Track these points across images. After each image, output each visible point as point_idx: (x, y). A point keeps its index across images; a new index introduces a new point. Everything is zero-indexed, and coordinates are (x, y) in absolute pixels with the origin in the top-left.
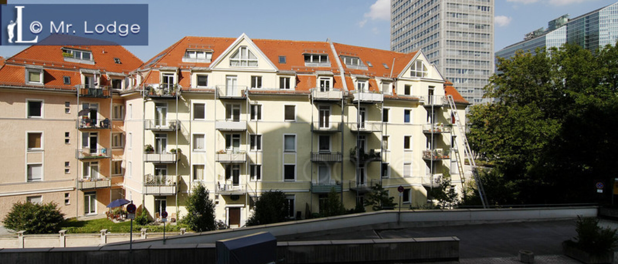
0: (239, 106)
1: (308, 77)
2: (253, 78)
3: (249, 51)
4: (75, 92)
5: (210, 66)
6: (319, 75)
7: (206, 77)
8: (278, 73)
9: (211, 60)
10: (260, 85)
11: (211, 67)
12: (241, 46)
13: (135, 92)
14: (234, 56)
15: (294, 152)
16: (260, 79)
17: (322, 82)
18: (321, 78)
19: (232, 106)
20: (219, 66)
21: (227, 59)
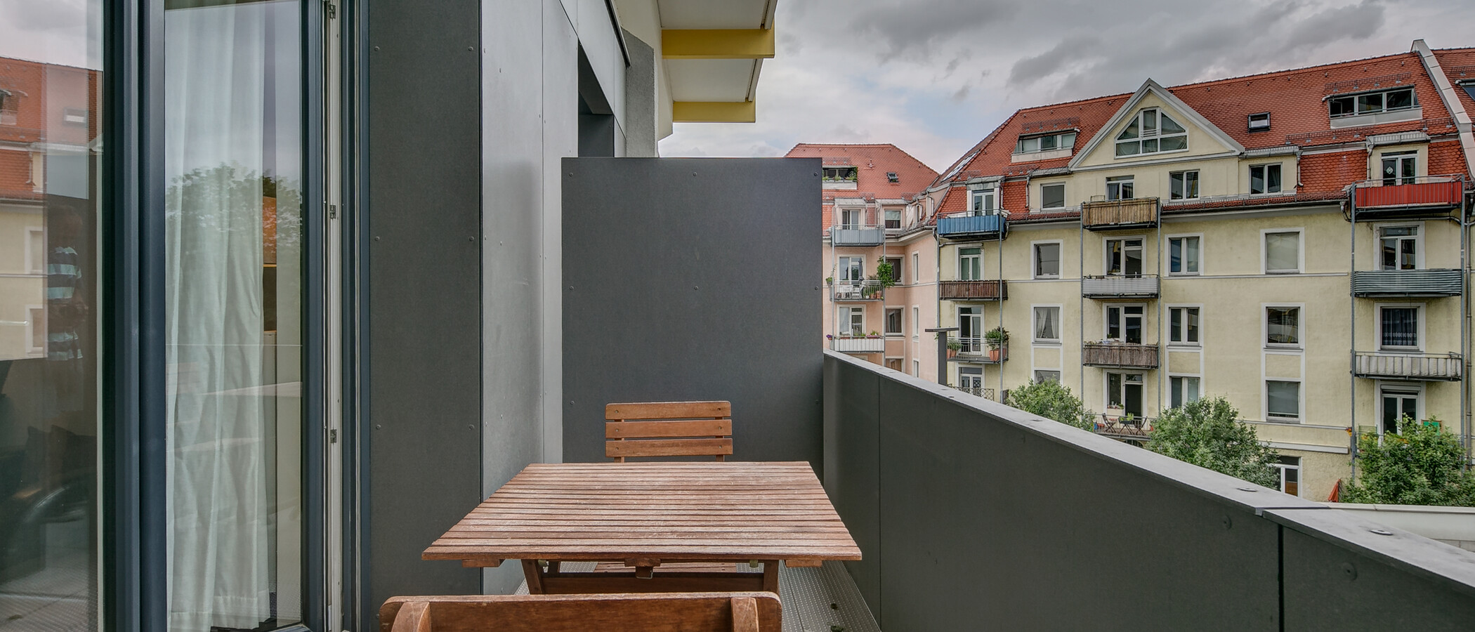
0: (1138, 243)
1: (1341, 155)
2: (1176, 176)
3: (1163, 115)
4: (829, 239)
5: (1070, 164)
6: (1376, 147)
7: (1061, 188)
8: (1242, 157)
9: (1073, 150)
10: (1193, 192)
11: (1072, 166)
12: (1142, 109)
13: (923, 230)
14: (1125, 135)
15: (1298, 348)
16: (1194, 176)
17: (1386, 164)
18: (1383, 155)
19: (1123, 244)
20: (1091, 162)
21: (1112, 142)
